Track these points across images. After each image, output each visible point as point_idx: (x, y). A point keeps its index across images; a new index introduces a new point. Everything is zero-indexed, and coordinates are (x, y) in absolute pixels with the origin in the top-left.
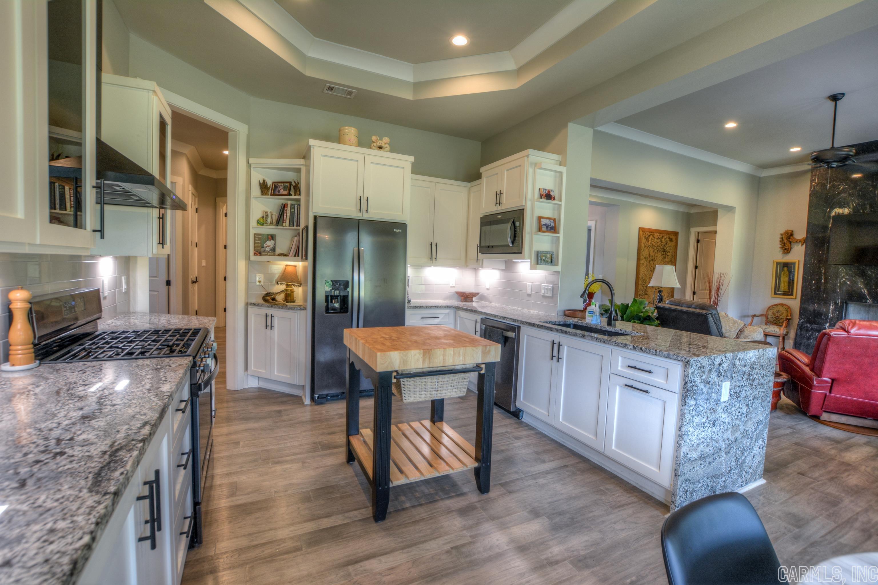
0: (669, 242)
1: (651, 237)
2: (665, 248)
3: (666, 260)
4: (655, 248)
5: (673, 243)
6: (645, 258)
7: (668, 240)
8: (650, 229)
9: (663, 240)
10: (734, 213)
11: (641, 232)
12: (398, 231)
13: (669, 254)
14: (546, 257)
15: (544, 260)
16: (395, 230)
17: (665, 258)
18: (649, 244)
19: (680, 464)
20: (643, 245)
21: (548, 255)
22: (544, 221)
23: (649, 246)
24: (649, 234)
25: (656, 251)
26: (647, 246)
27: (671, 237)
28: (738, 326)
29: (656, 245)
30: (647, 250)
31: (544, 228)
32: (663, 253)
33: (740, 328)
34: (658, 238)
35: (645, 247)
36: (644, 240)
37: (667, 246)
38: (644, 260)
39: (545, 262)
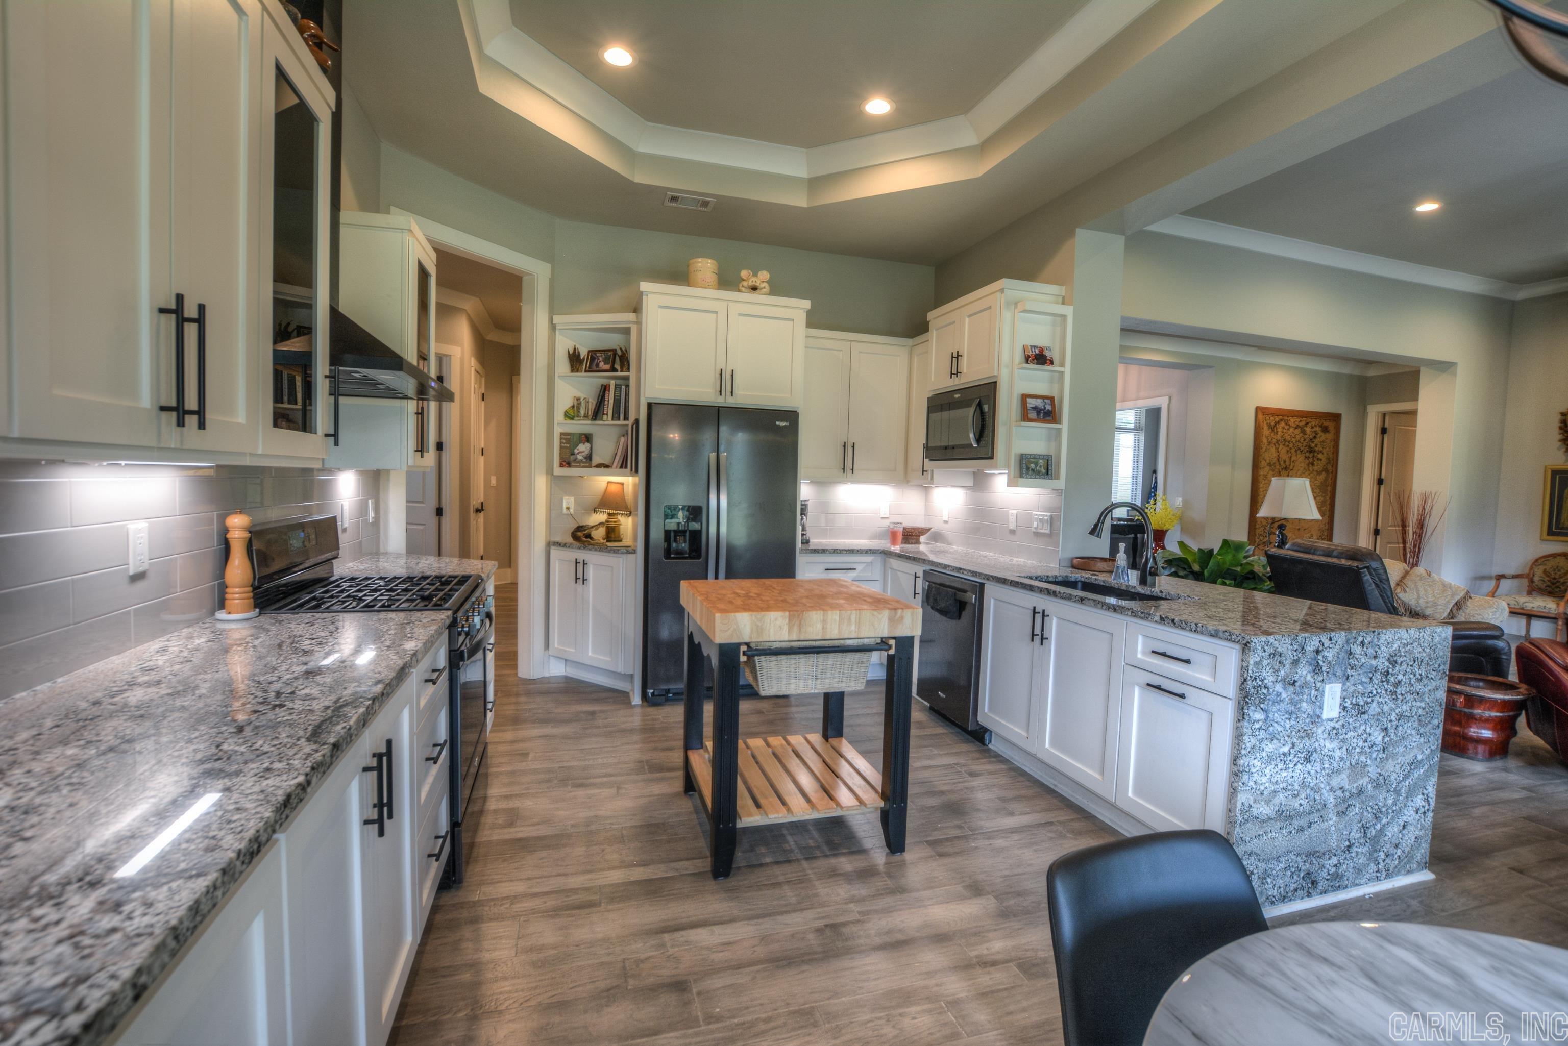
0: (1320, 433)
1: (1283, 424)
2: (1313, 445)
3: (1316, 468)
4: (1291, 445)
5: (1330, 436)
6: (1269, 465)
7: (1318, 429)
8: (1280, 409)
9: (1308, 430)
10: (1455, 374)
11: (1260, 416)
12: (784, 424)
13: (1320, 456)
14: (1036, 464)
15: (1033, 470)
16: (777, 423)
17: (1313, 464)
18: (1279, 437)
19: (1235, 822)
20: (1265, 440)
21: (1041, 461)
22: (1032, 403)
23: (1278, 441)
24: (1277, 419)
25: (1293, 451)
26: (1274, 441)
27: (1326, 424)
28: (1453, 596)
29: (1294, 440)
30: (1273, 450)
31: (1033, 415)
32: (1307, 454)
33: (1457, 598)
34: (1297, 427)
35: (1269, 443)
36: (1266, 431)
37: (1316, 441)
38: (1267, 468)
39: (1036, 474)
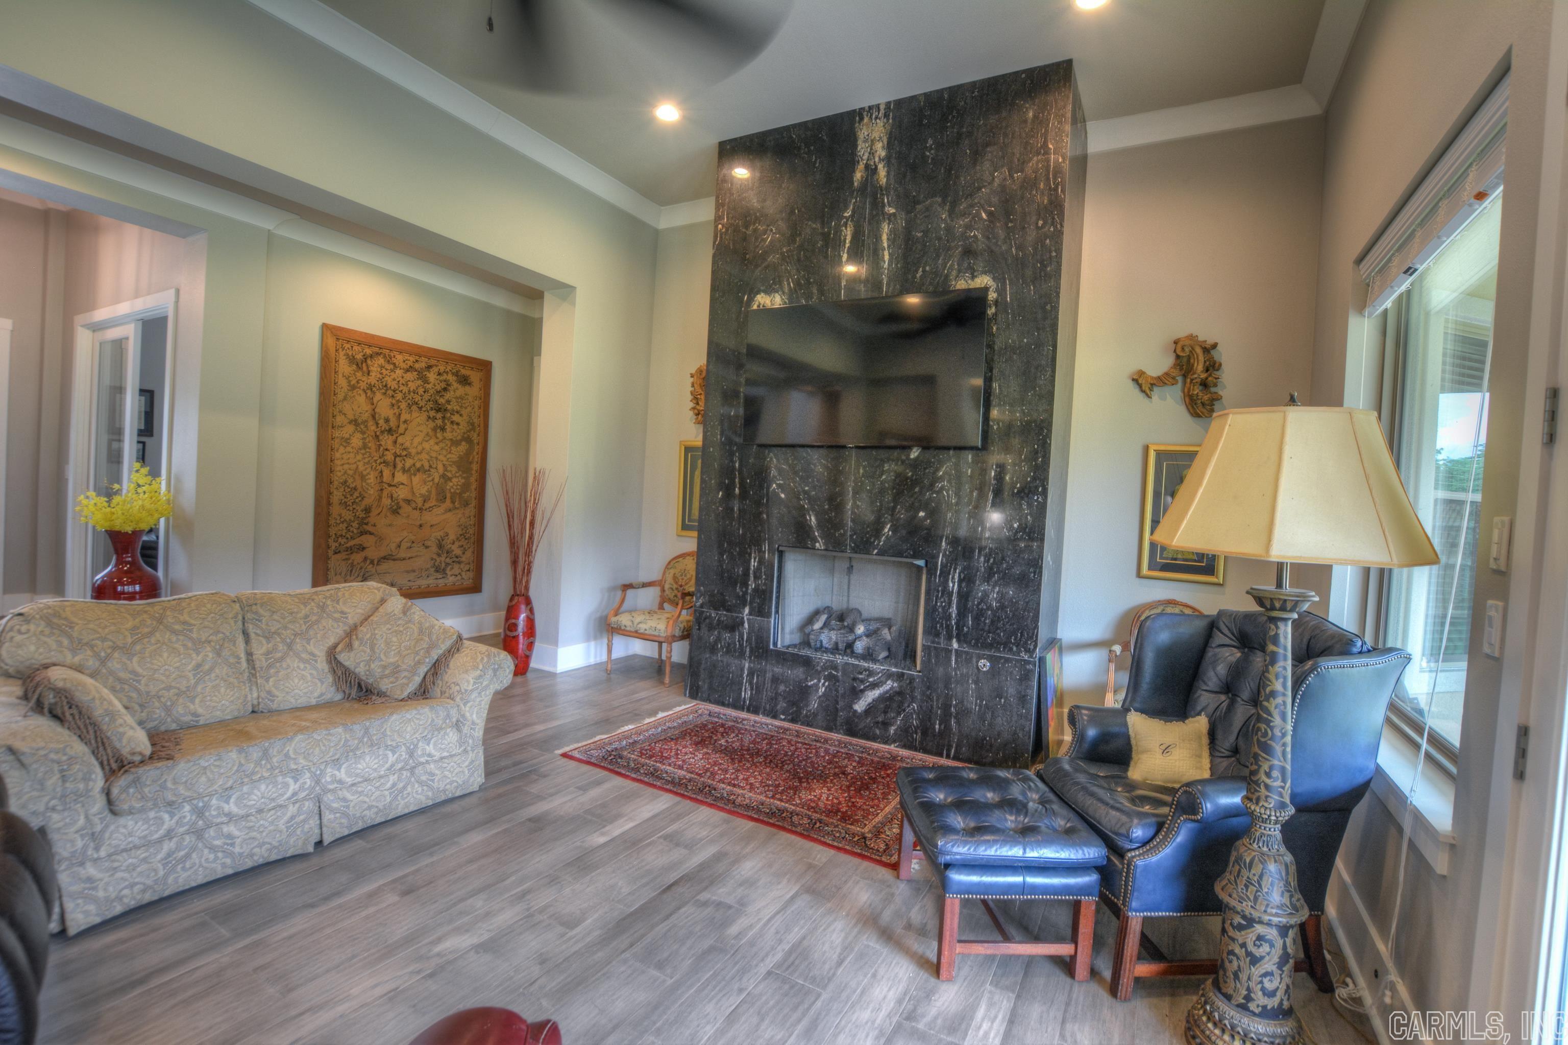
0: (455, 385)
1: (381, 361)
2: (442, 401)
3: (448, 435)
4: (399, 396)
5: (473, 391)
6: (355, 422)
7: (451, 378)
8: (373, 336)
9: (432, 376)
10: (573, 304)
11: (331, 342)
13: (456, 418)
17: (443, 429)
18: (373, 379)
20: (342, 382)
23: (371, 387)
24: (368, 351)
25: (403, 405)
26: (363, 385)
27: (464, 372)
29: (405, 389)
30: (362, 399)
32: (432, 413)
34: (410, 369)
35: (353, 388)
36: (344, 367)
37: (448, 396)
38: (351, 428)
